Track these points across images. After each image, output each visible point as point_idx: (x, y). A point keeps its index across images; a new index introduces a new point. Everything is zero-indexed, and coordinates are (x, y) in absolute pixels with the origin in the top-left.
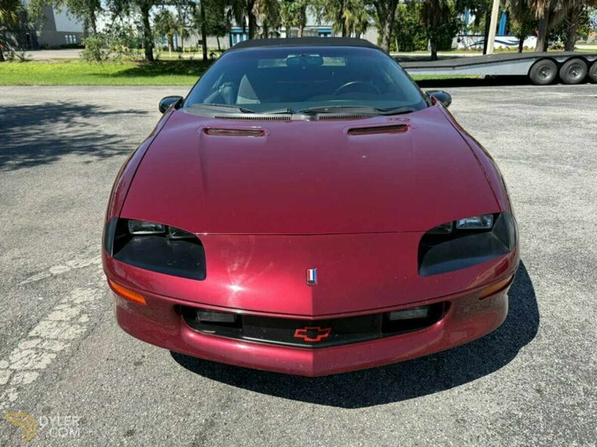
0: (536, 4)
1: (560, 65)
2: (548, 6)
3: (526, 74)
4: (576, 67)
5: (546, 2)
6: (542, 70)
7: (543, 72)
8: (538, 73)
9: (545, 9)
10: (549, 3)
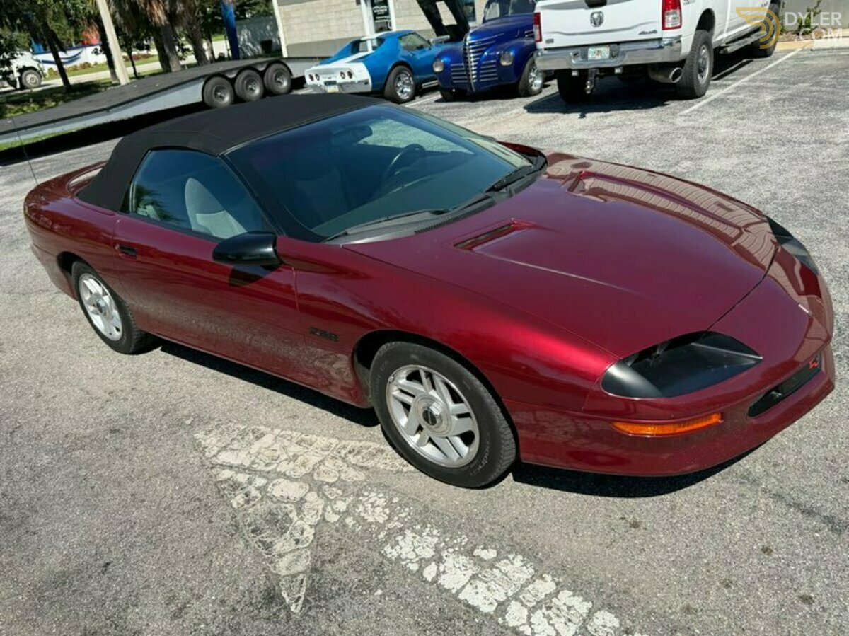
0: (151, 5)
1: (232, 81)
2: (167, 8)
3: (201, 100)
4: (250, 81)
5: (164, 2)
6: (217, 91)
7: (219, 94)
8: (213, 96)
9: (165, 11)
10: (167, 3)
